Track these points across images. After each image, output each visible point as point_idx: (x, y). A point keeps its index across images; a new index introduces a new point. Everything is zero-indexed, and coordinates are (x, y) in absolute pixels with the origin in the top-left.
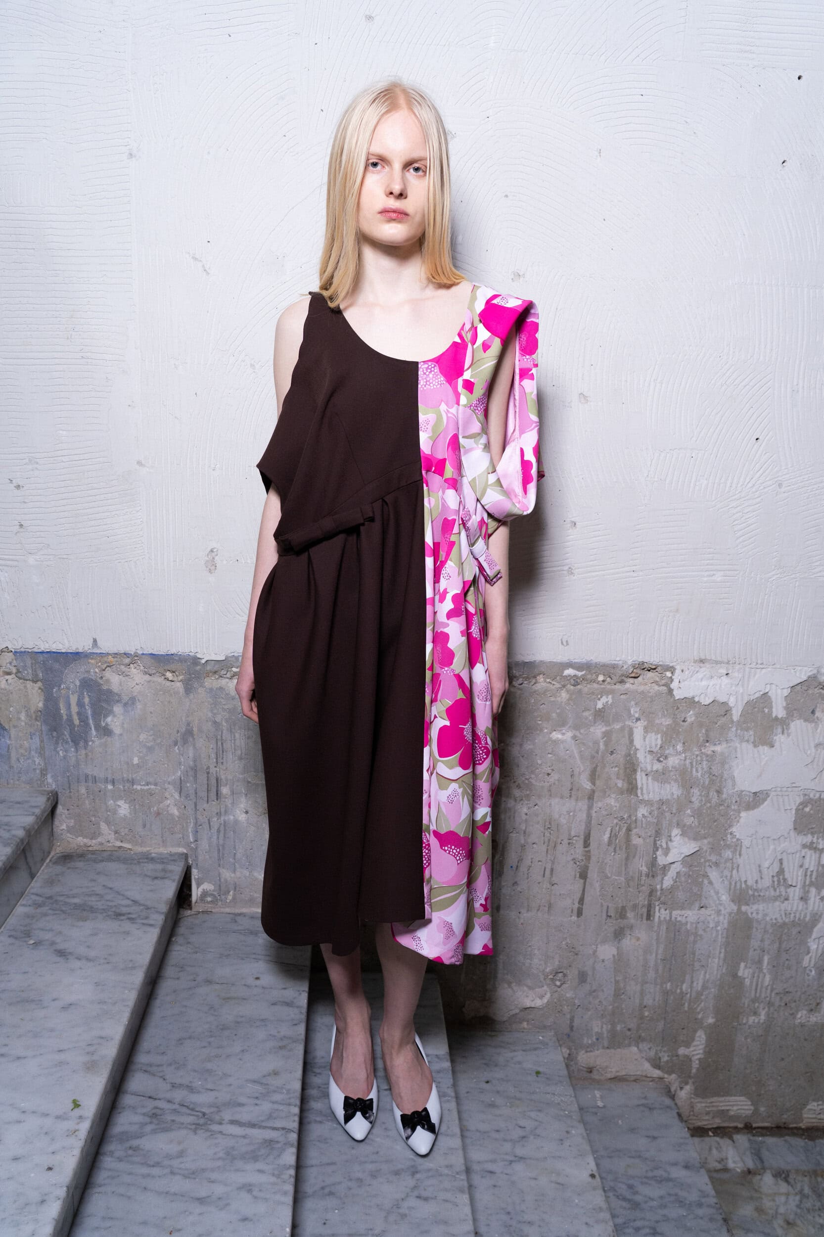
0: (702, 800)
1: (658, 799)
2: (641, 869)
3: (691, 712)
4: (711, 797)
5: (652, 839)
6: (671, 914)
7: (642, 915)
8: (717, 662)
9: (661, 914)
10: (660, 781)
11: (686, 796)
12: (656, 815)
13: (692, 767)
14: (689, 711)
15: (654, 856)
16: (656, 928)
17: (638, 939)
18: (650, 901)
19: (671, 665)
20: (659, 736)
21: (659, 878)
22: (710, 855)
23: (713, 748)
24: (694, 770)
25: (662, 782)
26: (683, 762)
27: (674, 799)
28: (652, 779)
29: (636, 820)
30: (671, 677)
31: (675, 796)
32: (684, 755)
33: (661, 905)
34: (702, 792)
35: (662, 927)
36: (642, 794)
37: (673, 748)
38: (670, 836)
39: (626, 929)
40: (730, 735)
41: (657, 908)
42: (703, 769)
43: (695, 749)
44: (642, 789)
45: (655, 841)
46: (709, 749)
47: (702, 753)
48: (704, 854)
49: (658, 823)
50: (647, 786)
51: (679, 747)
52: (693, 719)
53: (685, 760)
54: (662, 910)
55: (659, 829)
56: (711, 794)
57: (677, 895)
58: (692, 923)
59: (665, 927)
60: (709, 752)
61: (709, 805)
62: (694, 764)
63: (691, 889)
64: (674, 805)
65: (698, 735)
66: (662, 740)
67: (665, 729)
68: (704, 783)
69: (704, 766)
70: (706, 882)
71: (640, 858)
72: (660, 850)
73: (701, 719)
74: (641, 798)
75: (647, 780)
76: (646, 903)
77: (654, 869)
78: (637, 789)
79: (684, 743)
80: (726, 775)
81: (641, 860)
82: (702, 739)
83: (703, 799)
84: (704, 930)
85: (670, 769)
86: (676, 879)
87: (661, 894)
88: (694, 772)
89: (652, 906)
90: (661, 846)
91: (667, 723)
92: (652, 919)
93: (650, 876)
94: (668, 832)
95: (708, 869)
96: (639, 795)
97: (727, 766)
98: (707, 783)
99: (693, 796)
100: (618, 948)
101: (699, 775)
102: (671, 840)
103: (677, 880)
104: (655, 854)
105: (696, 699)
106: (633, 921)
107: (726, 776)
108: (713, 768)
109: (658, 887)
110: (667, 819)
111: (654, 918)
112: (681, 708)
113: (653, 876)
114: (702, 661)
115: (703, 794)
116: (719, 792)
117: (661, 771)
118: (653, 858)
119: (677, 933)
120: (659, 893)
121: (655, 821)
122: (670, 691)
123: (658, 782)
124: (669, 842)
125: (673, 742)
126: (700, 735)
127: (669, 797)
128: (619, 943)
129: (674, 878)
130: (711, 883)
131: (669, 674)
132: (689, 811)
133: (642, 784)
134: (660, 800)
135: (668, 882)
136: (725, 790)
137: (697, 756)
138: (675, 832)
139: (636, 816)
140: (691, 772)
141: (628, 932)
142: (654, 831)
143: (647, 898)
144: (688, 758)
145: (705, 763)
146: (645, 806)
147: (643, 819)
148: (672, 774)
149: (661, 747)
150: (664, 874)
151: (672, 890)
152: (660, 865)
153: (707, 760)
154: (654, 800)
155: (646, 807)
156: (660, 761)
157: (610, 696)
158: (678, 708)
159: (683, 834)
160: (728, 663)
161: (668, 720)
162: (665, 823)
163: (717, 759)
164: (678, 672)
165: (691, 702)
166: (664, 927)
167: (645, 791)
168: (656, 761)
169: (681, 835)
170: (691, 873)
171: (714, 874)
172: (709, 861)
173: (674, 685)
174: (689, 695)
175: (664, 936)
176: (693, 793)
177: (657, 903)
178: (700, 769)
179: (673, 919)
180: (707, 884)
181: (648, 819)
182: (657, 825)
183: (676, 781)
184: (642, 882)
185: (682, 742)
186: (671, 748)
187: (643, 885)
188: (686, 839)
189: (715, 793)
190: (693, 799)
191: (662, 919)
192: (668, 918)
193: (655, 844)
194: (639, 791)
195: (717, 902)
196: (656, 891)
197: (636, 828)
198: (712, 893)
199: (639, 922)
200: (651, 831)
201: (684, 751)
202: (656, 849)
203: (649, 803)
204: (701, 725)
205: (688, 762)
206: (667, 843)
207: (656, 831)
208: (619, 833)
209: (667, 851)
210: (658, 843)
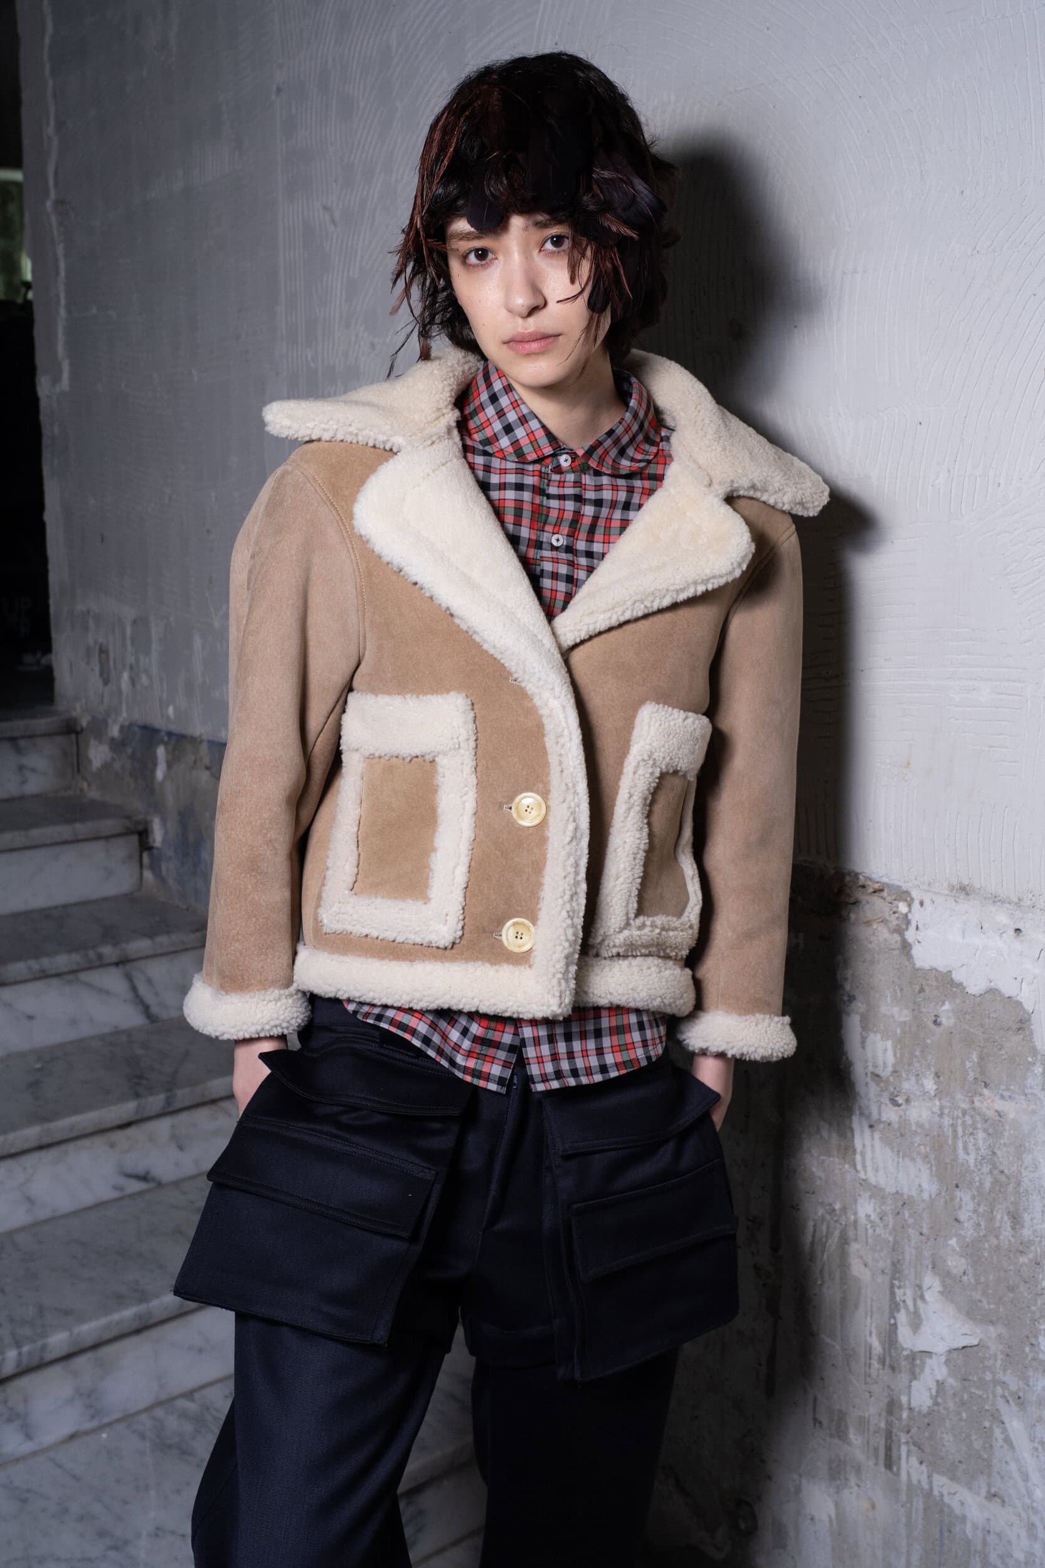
0: (979, 1225)
1: (894, 1190)
2: (868, 1338)
3: (947, 1006)
4: (997, 1224)
5: (887, 1278)
6: (930, 1477)
7: (876, 1450)
8: (996, 900)
9: (911, 1467)
10: (896, 1149)
11: (946, 1202)
12: (891, 1226)
13: (955, 1137)
14: (943, 1004)
15: (892, 1321)
16: (903, 1497)
17: (873, 1507)
18: (889, 1424)
19: (904, 887)
20: (889, 1044)
21: (904, 1377)
22: (1005, 1371)
23: (999, 1105)
24: (960, 1145)
25: (898, 1151)
26: (937, 1118)
27: (923, 1201)
28: (881, 1139)
29: (856, 1221)
30: (906, 915)
31: (926, 1196)
32: (937, 1103)
33: (912, 1448)
34: (979, 1205)
35: (915, 1504)
36: (864, 1167)
37: (917, 1081)
38: (920, 1287)
39: (848, 1468)
40: (1030, 1081)
41: (904, 1449)
42: (978, 1149)
43: (959, 1096)
44: (863, 1154)
45: (892, 1286)
46: (990, 1102)
47: (974, 1109)
48: (991, 1362)
49: (895, 1247)
50: (873, 1152)
51: (930, 1085)
52: (952, 1021)
53: (941, 1115)
54: (914, 1461)
55: (899, 1261)
56: (999, 1217)
57: (942, 1438)
58: (975, 1527)
59: (921, 1507)
60: (990, 1113)
61: (994, 1241)
62: (960, 1129)
63: (968, 1436)
64: (925, 1215)
65: (963, 1063)
66: (895, 1055)
67: (899, 1031)
68: (981, 1184)
69: (981, 1142)
70: (998, 1433)
71: (866, 1314)
72: (903, 1311)
73: (967, 1027)
74: (862, 1175)
75: (873, 1139)
76: (883, 1425)
77: (893, 1351)
78: (854, 1151)
79: (937, 1075)
80: (1026, 1180)
81: (869, 1318)
82: (971, 1075)
83: (983, 1223)
84: (1001, 1557)
85: (914, 1128)
86: (937, 1396)
87: (909, 1418)
88: (960, 1151)
89: (894, 1438)
90: (904, 1301)
91: (903, 1019)
92: (895, 1469)
93: (887, 1363)
94: (916, 1278)
95: (1000, 1402)
96: (859, 1167)
97: (1028, 1159)
98: (987, 1185)
99: (960, 1207)
100: (837, 1505)
101: (971, 1160)
102: (922, 1297)
103: (940, 1400)
104: (894, 1318)
105: (957, 977)
106: (859, 1456)
107: (1026, 1182)
108: (999, 1153)
109: (904, 1399)
110: (913, 1244)
111: (899, 1469)
112: (927, 991)
113: (893, 1368)
114: (964, 890)
115: (981, 1210)
116: (1016, 1220)
117: (896, 1126)
118: (891, 1325)
119: (946, 1534)
120: (905, 1415)
121: (891, 1239)
122: (906, 947)
123: (892, 1149)
124: (919, 1302)
125: (917, 1065)
126: (968, 1064)
127: (914, 1193)
128: (837, 1492)
129: (934, 1392)
130: (1007, 1440)
131: (903, 908)
132: (953, 1242)
133: (864, 1145)
134: (897, 1192)
135: (920, 1396)
136: (1026, 1217)
137: (964, 1113)
138: (932, 1283)
139: (855, 1214)
140: (955, 1149)
141: (853, 1480)
142: (889, 1261)
143: (884, 1414)
144: (946, 1111)
145: (981, 1135)
146: (870, 1197)
147: (869, 1227)
148: (917, 1139)
149: (895, 1072)
150: (914, 1376)
151: (931, 1419)
152: (903, 1349)
153: (985, 1130)
154: (888, 1190)
155: (873, 1201)
156: (896, 1104)
157: (801, 935)
158: (922, 990)
159: (947, 1293)
160: (1018, 904)
161: (905, 1012)
162: (909, 1253)
163: (1006, 1134)
164: (916, 905)
165: (947, 984)
166: (919, 1504)
167: (869, 1163)
168: (888, 1102)
169: (941, 1293)
170: (966, 1397)
171: (1015, 1425)
172: (1003, 1384)
173: (910, 935)
174: (941, 964)
175: (920, 1527)
176: (961, 1200)
177: (904, 1438)
178: (971, 1147)
179: (936, 1493)
180: (1000, 1442)
181: (877, 1229)
182: (894, 1250)
183: (926, 1157)
184: (874, 1373)
185: (933, 1070)
186: (913, 1079)
187: (876, 1383)
188: (951, 1309)
189: (1006, 1218)
190: (962, 1217)
191: (915, 1482)
192: (926, 1486)
193: (893, 1294)
194: (858, 1158)
195: (1027, 1501)
196: (901, 1407)
197: (856, 1240)
198: (1013, 1466)
199: (871, 1463)
200: (884, 1263)
201: (939, 1094)
202: (895, 1307)
203: (877, 1192)
204: (969, 1041)
205: (947, 1121)
206: (915, 1305)
207: (893, 1264)
208: (827, 1237)
209: (916, 1322)
210: (899, 1293)
